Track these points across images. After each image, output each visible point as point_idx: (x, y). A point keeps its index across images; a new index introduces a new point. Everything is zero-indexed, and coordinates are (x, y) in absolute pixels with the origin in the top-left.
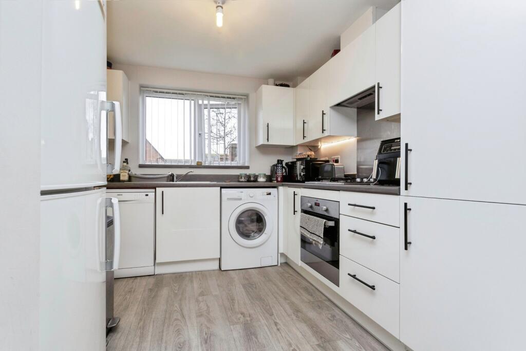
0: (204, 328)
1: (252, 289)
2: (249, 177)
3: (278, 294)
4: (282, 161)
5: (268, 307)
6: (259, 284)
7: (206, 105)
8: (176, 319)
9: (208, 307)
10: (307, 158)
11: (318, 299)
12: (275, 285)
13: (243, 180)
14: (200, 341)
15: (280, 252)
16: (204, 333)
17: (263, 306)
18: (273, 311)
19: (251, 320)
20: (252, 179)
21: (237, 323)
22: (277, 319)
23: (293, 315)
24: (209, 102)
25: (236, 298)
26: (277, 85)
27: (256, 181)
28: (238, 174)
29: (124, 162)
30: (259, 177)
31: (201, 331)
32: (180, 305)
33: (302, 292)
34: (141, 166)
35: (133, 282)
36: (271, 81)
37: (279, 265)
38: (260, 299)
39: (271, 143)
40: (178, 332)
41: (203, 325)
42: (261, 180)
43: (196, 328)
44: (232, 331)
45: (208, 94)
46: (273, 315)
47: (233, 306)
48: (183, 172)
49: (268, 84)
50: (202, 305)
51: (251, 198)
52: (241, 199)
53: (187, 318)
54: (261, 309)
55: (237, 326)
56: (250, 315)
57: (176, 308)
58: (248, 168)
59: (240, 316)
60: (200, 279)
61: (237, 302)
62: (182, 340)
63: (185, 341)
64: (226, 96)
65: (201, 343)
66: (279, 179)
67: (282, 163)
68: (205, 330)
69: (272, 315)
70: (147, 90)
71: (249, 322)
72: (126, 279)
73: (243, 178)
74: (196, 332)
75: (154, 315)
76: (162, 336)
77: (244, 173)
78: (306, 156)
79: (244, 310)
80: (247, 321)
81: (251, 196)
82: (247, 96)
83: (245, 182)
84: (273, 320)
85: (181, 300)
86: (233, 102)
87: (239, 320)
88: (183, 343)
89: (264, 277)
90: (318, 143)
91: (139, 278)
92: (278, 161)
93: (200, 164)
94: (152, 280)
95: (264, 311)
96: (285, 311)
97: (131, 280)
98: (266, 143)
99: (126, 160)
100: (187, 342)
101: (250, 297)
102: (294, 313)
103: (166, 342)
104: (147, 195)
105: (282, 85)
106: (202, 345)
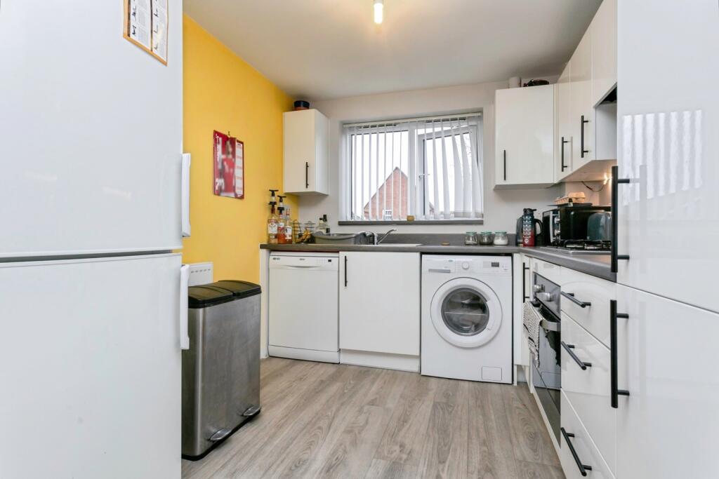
0: (341, 450)
1: (444, 413)
2: (481, 236)
3: (478, 431)
4: (532, 211)
5: (447, 448)
6: (459, 408)
7: (430, 134)
8: (320, 428)
9: (367, 422)
10: (567, 204)
11: (542, 459)
12: (484, 415)
13: (471, 241)
14: (322, 466)
15: (515, 363)
16: (335, 458)
17: (439, 444)
18: (450, 457)
19: (406, 460)
20: (486, 240)
21: (383, 458)
22: (446, 471)
23: (476, 472)
24: (433, 130)
25: (410, 422)
26: (525, 85)
27: (491, 243)
28: (464, 232)
29: (321, 219)
30: (496, 238)
31: (333, 454)
32: (338, 410)
33: (521, 439)
34: (341, 224)
35: (312, 368)
36: (514, 80)
37: (515, 384)
38: (444, 431)
39: (510, 181)
40: (310, 445)
41: (343, 446)
42: (499, 241)
43: (332, 447)
44: (370, 466)
45: (425, 119)
46: (444, 462)
47: (399, 431)
48: (384, 230)
49: (509, 88)
50: (362, 419)
51: (465, 271)
52: (449, 272)
53: (331, 430)
54: (433, 448)
55: (382, 461)
56: (410, 452)
57: (330, 413)
58: (481, 223)
59: (397, 448)
60: (385, 382)
61: (408, 426)
62: (306, 456)
63: (308, 460)
64: (458, 116)
65: (323, 469)
66: (527, 241)
67: (532, 215)
68: (340, 453)
69: (442, 462)
70: (349, 127)
71: (402, 462)
72: (309, 363)
73: (471, 239)
74: (328, 452)
75: (301, 415)
76: (292, 443)
77: (473, 231)
78: (567, 202)
79: (407, 442)
80: (401, 459)
81: (465, 267)
82: (481, 111)
83: (475, 245)
84: (438, 471)
85: (342, 404)
86: (464, 125)
87: (392, 453)
88: (304, 461)
89: (477, 398)
90: (602, 175)
91: (321, 364)
92: (525, 210)
93: (411, 218)
94: (332, 369)
95: (435, 452)
96: (468, 462)
97: (313, 364)
98: (503, 183)
99: (325, 216)
100: (309, 461)
101: (431, 425)
102: (479, 472)
103: (288, 454)
104: (330, 261)
105: (531, 84)
106: (321, 473)
